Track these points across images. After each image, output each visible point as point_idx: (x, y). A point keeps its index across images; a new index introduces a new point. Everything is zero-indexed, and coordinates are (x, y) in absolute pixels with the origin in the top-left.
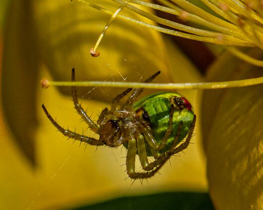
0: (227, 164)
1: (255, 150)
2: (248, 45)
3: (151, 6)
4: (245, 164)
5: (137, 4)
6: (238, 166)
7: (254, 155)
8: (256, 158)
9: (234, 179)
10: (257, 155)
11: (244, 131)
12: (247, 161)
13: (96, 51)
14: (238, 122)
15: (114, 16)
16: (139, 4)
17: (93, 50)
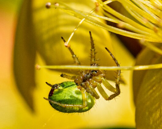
0: (147, 113)
3: (103, 18)
5: (94, 16)
6: (154, 115)
9: (151, 123)
11: (158, 94)
12: (159, 113)
13: (68, 44)
14: (154, 88)
15: (80, 23)
16: (95, 16)
17: (67, 43)
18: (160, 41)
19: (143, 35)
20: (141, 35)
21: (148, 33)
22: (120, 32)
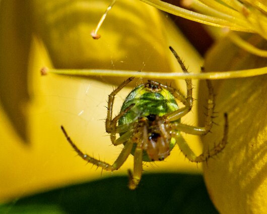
1: (253, 140)
2: (250, 31)
4: (243, 154)
7: (252, 145)
8: (254, 148)
9: (231, 169)
10: (255, 145)
12: (244, 151)
13: (97, 34)
14: (237, 110)
17: (94, 32)
18: (249, 30)
19: (221, 20)
20: (218, 20)
21: (230, 17)
22: (182, 13)
